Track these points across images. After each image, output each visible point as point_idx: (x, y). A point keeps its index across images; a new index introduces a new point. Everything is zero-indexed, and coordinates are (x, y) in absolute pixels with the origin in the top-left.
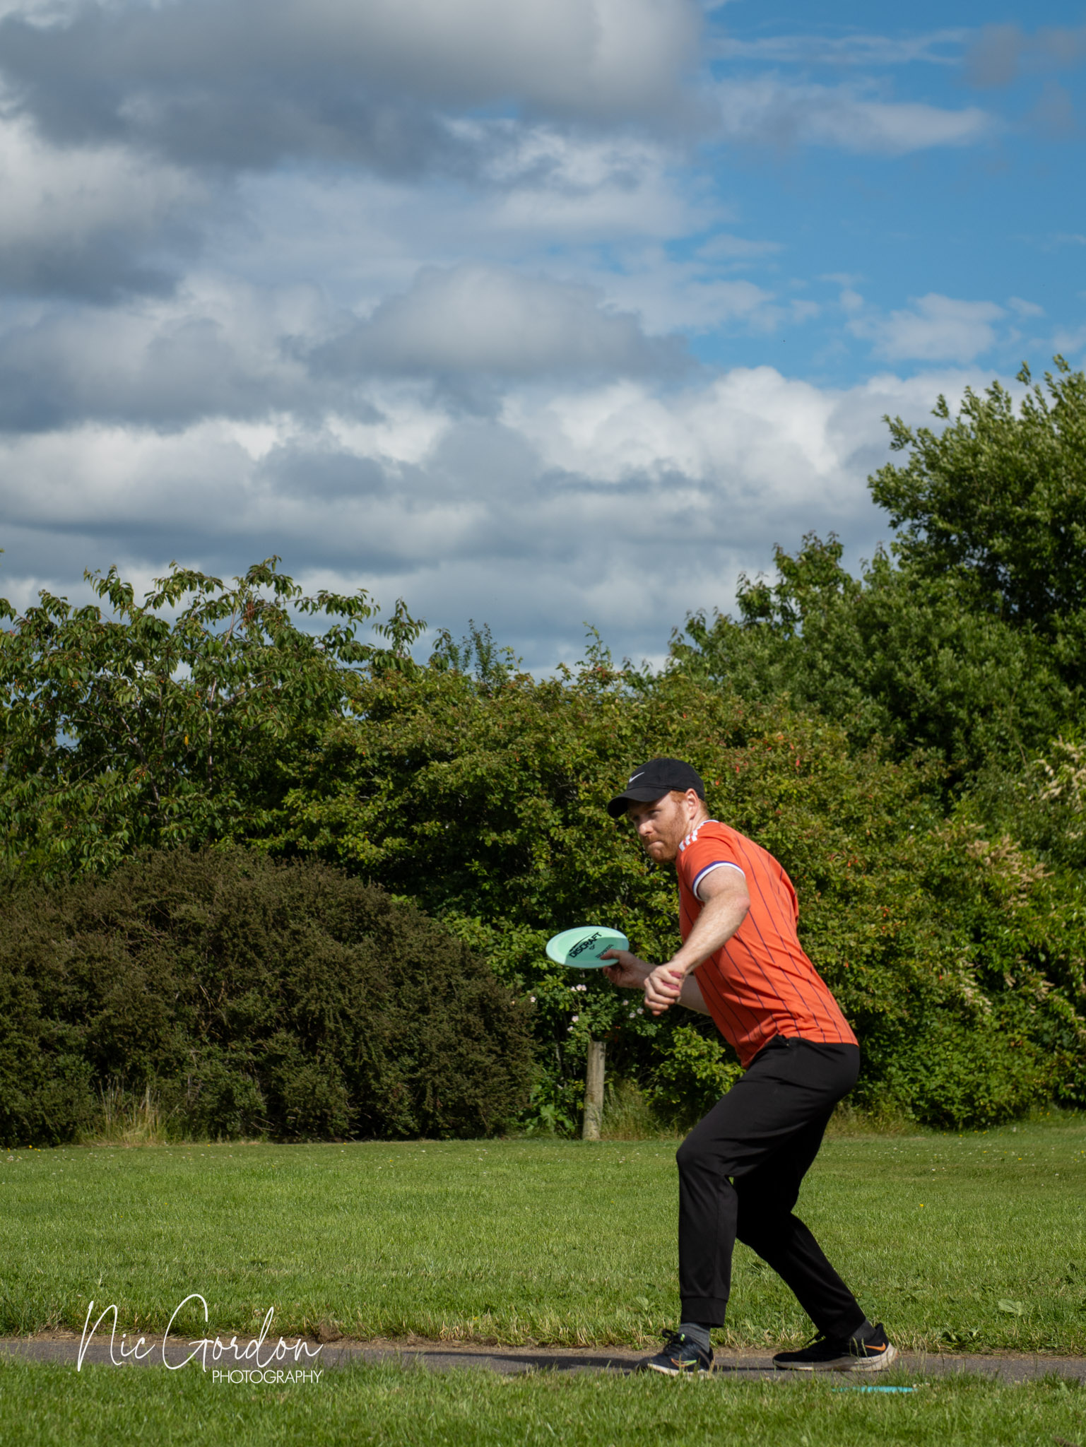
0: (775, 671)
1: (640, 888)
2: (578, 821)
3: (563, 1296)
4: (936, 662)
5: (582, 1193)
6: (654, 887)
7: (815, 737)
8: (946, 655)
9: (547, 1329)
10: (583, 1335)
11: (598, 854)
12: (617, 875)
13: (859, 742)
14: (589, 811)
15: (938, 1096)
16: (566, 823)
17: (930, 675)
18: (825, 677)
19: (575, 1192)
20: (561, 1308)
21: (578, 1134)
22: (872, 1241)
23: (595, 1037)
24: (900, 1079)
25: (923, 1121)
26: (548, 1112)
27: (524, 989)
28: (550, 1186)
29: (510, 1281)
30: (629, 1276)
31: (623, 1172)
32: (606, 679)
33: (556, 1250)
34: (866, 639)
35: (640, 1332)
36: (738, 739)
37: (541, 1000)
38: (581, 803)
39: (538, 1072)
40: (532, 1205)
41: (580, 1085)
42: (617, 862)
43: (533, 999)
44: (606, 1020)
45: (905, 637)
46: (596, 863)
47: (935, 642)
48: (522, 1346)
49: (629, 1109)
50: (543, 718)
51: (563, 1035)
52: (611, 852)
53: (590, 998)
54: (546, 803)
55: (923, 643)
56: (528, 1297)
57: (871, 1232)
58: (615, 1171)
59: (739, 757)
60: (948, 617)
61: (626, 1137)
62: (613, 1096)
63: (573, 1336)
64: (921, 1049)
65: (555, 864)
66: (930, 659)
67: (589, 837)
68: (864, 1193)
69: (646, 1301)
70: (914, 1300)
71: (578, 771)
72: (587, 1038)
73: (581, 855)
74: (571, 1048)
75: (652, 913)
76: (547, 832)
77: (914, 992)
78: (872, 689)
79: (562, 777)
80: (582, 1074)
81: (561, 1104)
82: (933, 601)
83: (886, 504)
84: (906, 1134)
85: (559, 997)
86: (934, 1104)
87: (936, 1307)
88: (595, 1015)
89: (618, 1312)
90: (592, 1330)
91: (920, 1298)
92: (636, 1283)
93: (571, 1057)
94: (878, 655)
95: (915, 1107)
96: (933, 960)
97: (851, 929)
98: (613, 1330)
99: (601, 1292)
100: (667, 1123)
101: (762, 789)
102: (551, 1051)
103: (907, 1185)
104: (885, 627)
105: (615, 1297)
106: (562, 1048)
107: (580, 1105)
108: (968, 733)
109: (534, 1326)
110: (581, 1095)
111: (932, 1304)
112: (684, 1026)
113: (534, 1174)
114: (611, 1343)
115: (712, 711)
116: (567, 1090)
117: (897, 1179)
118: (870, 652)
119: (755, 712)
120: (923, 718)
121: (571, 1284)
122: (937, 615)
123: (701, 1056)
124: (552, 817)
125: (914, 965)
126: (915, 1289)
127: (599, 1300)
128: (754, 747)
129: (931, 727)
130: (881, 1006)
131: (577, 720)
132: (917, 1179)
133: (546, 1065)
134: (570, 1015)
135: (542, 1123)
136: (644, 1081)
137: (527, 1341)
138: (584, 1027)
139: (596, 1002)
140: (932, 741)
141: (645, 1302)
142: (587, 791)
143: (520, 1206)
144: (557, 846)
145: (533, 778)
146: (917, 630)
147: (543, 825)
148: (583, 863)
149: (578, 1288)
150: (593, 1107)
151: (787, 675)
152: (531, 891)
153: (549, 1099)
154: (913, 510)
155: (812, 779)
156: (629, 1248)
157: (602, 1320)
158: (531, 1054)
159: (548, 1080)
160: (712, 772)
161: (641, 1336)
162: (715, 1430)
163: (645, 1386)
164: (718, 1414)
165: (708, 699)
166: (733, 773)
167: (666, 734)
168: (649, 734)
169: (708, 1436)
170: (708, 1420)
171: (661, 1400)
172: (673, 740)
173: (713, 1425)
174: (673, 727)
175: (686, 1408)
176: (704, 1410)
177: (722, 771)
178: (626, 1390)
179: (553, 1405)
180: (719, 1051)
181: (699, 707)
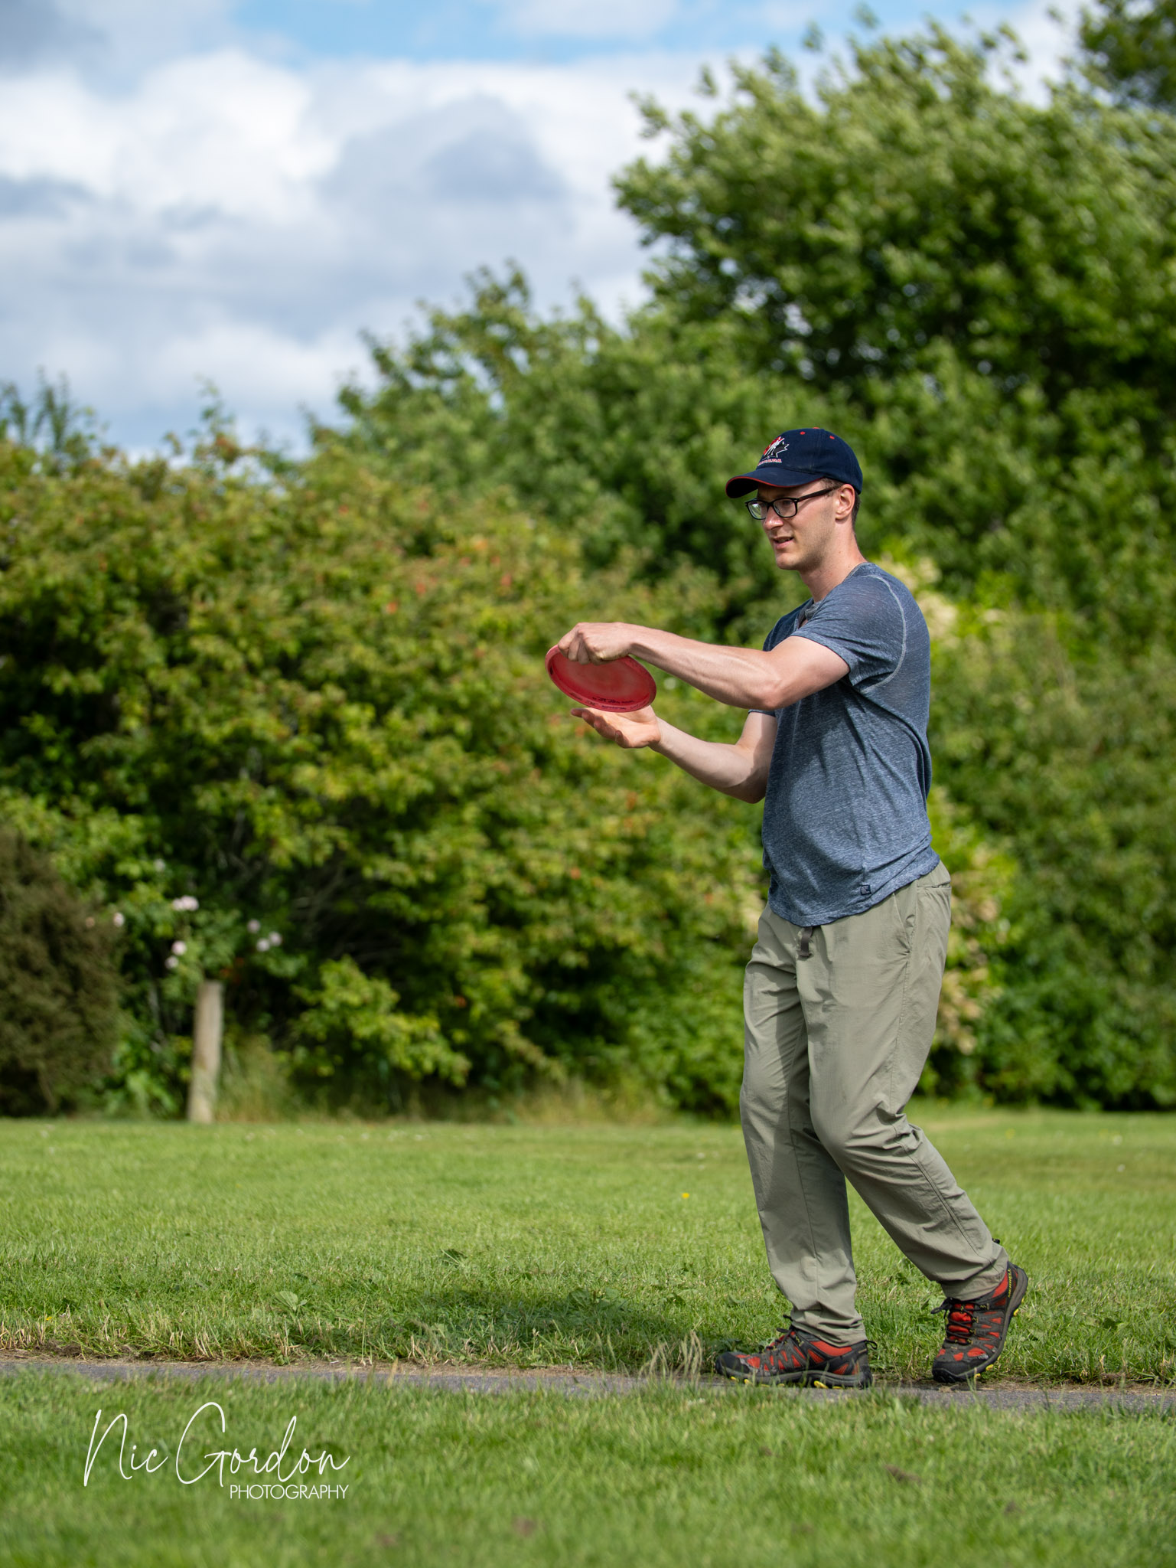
0: (477, 452)
1: (278, 760)
2: (188, 659)
3: (174, 1289)
4: (706, 447)
5: (194, 1175)
6: (299, 757)
7: (534, 549)
8: (719, 437)
9: (151, 1334)
10: (203, 1343)
11: (217, 709)
12: (242, 739)
13: (598, 559)
14: (209, 646)
15: (707, 1071)
16: (172, 662)
17: (697, 466)
18: (546, 464)
19: (183, 1174)
20: (173, 1306)
21: (182, 1112)
22: (616, 1233)
23: (209, 975)
24: (651, 1044)
25: (683, 1107)
26: (138, 1083)
27: (105, 903)
28: (147, 1166)
29: (99, 1269)
30: (269, 1264)
31: (252, 1151)
32: (231, 455)
33: (161, 1236)
34: (605, 408)
35: (286, 1339)
36: (422, 545)
37: (130, 922)
38: (195, 633)
39: (125, 1022)
40: (122, 1190)
41: (182, 1044)
42: (243, 721)
43: (119, 919)
44: (224, 950)
45: (661, 407)
46: (216, 721)
47: (703, 416)
48: (116, 1357)
49: (257, 1080)
50: (142, 510)
51: (160, 971)
52: (238, 707)
53: (201, 918)
54: (144, 630)
55: (687, 417)
56: (124, 1290)
57: (614, 1222)
58: (240, 1150)
59: (420, 571)
60: (725, 381)
61: (251, 1118)
62: (233, 1060)
63: (189, 1344)
64: (683, 1002)
65: (154, 723)
66: (696, 443)
67: (205, 683)
68: (602, 1181)
69: (295, 1298)
70: (680, 1301)
71: (192, 583)
72: (196, 976)
73: (194, 709)
74: (173, 989)
75: (293, 795)
76: (142, 674)
77: (673, 918)
78: (615, 483)
79: (169, 598)
80: (187, 1028)
81: (156, 1070)
82: (704, 354)
83: (636, 212)
84: (657, 1124)
85: (157, 915)
86: (699, 1084)
87: (711, 1312)
88: (209, 942)
89: (255, 1311)
90: (216, 1336)
91: (687, 1299)
92: (280, 1275)
93: (173, 1003)
94: (624, 433)
95: (671, 1087)
96: (701, 870)
97: (582, 824)
98: (248, 1337)
99: (230, 1283)
100: (311, 1101)
101: (456, 619)
102: (143, 996)
103: (666, 1172)
104: (632, 393)
105: (249, 1292)
106: (160, 992)
107: (184, 1074)
108: (751, 547)
109: (133, 1331)
110: (186, 1060)
111: (706, 1307)
112: (338, 959)
113: (125, 1152)
114: (243, 1354)
115: (384, 504)
116: (168, 1050)
117: (648, 1166)
118: (611, 428)
119: (448, 508)
120: (688, 526)
121: (187, 1274)
122: (709, 377)
123: (364, 1005)
124: (152, 652)
125: (672, 879)
126: (680, 1287)
127: (227, 1296)
128: (444, 557)
129: (699, 539)
130: (625, 936)
131: (190, 515)
132: (679, 1167)
133: (137, 1015)
134: (169, 943)
135: (129, 1097)
136: (280, 1039)
137: (124, 1350)
138: (193, 959)
139: (210, 923)
140: (700, 559)
141: (292, 1299)
142: (205, 615)
143: (105, 1190)
144: (158, 697)
145: (127, 595)
146: (678, 399)
147: (139, 664)
148: (196, 721)
149: (197, 1279)
150: (204, 1078)
151: (496, 458)
152: (118, 760)
153: (139, 1064)
154: (674, 226)
155: (528, 605)
156: (266, 1234)
157: (231, 1322)
158: (114, 996)
159: (140, 1036)
160: (383, 592)
161: (287, 1346)
162: (398, 1452)
163: (298, 1396)
164: (403, 1433)
165: (378, 487)
166: (414, 596)
167: (317, 536)
168: (294, 537)
169: (389, 1458)
170: (388, 1439)
171: (322, 1414)
172: (327, 544)
173: (397, 1447)
174: (329, 528)
175: (357, 1424)
176: (383, 1427)
177: (397, 592)
178: (270, 1401)
179: (165, 1420)
180: (388, 995)
181: (366, 499)
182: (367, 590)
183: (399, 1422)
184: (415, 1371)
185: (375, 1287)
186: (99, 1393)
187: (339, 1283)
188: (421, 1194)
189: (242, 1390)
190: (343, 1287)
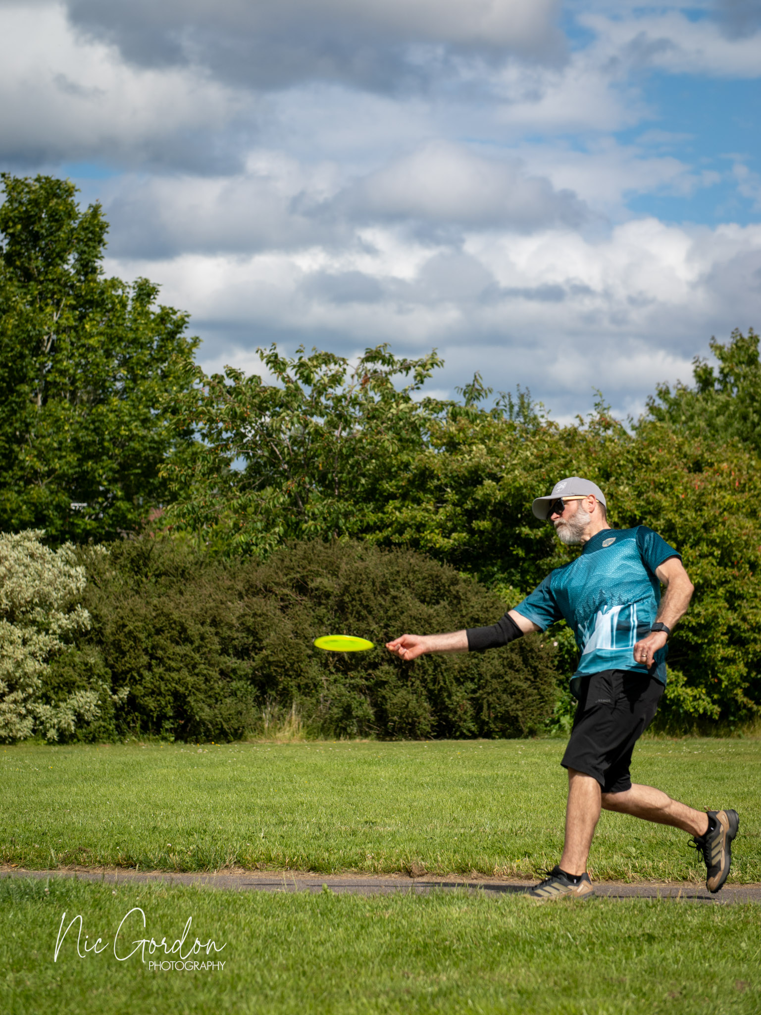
0: (720, 421)
7: (749, 467)
18: (754, 425)
26: (565, 720)
27: (549, 637)
29: (541, 835)
30: (622, 832)
32: (607, 425)
35: (630, 871)
36: (697, 467)
37: (561, 645)
39: (559, 693)
40: (555, 784)
43: (556, 644)
50: (565, 451)
56: (553, 847)
59: (697, 480)
69: (634, 850)
89: (615, 857)
90: (597, 869)
92: (627, 837)
98: (611, 869)
99: (603, 843)
101: (713, 502)
105: (613, 847)
114: (610, 878)
115: (679, 448)
119: (709, 449)
123: (671, 683)
127: (602, 849)
128: (707, 472)
131: (588, 453)
135: (561, 728)
143: (547, 784)
151: (728, 424)
153: (566, 712)
155: (747, 495)
157: (604, 862)
158: (554, 681)
159: (567, 699)
160: (679, 489)
161: (631, 874)
162: (681, 938)
163: (634, 908)
164: (684, 927)
165: (677, 440)
166: (693, 490)
167: (648, 463)
168: (636, 463)
169: (677, 942)
170: (677, 931)
171: (645, 918)
172: (653, 467)
173: (681, 935)
174: (653, 459)
175: (662, 923)
176: (674, 924)
177: (686, 489)
178: (621, 910)
179: (571, 920)
180: (683, 679)
181: (671, 446)
182: (672, 487)
183: (682, 921)
184: (691, 886)
185: (672, 844)
186: (540, 906)
187: (655, 842)
188: (696, 786)
189: (608, 905)
190: (657, 844)
